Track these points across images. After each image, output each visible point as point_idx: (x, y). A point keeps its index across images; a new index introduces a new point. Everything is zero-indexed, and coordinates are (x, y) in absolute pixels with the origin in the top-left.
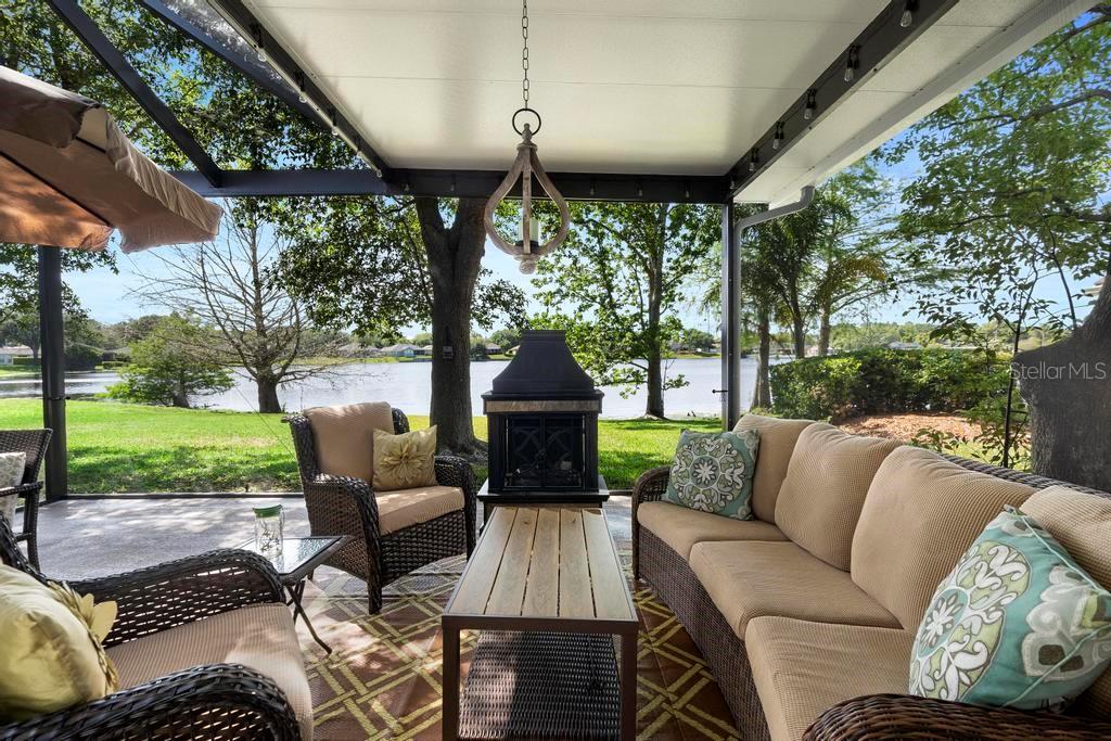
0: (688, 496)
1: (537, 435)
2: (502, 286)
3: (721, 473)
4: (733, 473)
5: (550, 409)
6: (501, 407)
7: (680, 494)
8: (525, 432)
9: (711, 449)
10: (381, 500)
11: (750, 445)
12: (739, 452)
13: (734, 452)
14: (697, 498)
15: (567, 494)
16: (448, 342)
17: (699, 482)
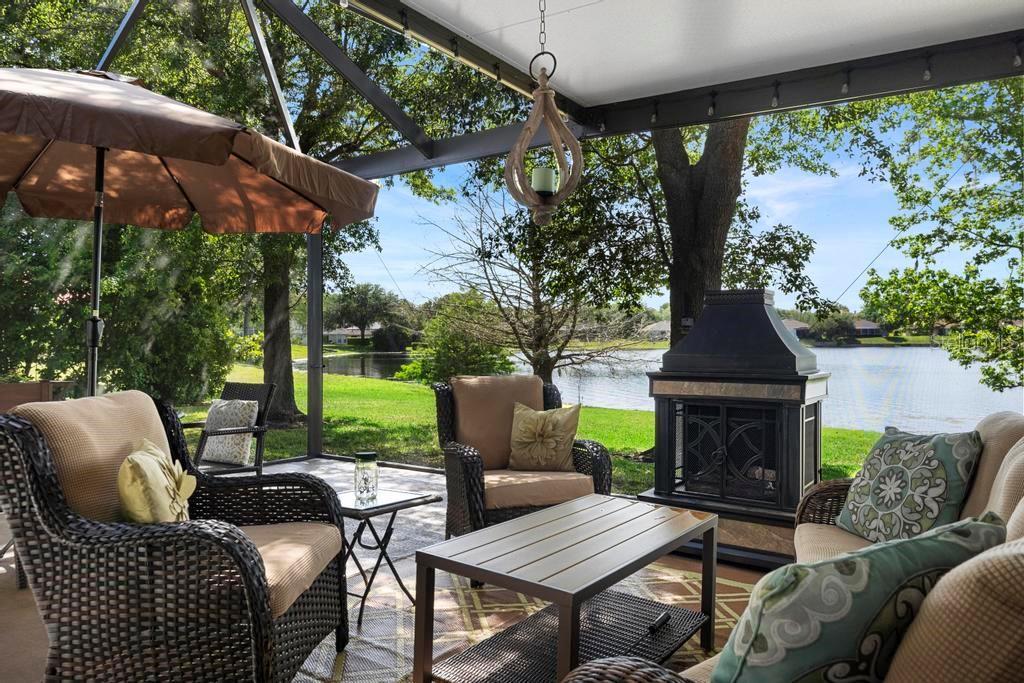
0: (862, 520)
1: (716, 427)
2: (781, 233)
3: (910, 492)
4: (926, 493)
5: (732, 394)
6: (669, 388)
7: (854, 517)
8: (700, 422)
9: (906, 458)
10: (491, 479)
11: (961, 456)
12: (942, 463)
13: (935, 463)
14: (874, 524)
15: (753, 510)
16: (688, 314)
17: (880, 502)
